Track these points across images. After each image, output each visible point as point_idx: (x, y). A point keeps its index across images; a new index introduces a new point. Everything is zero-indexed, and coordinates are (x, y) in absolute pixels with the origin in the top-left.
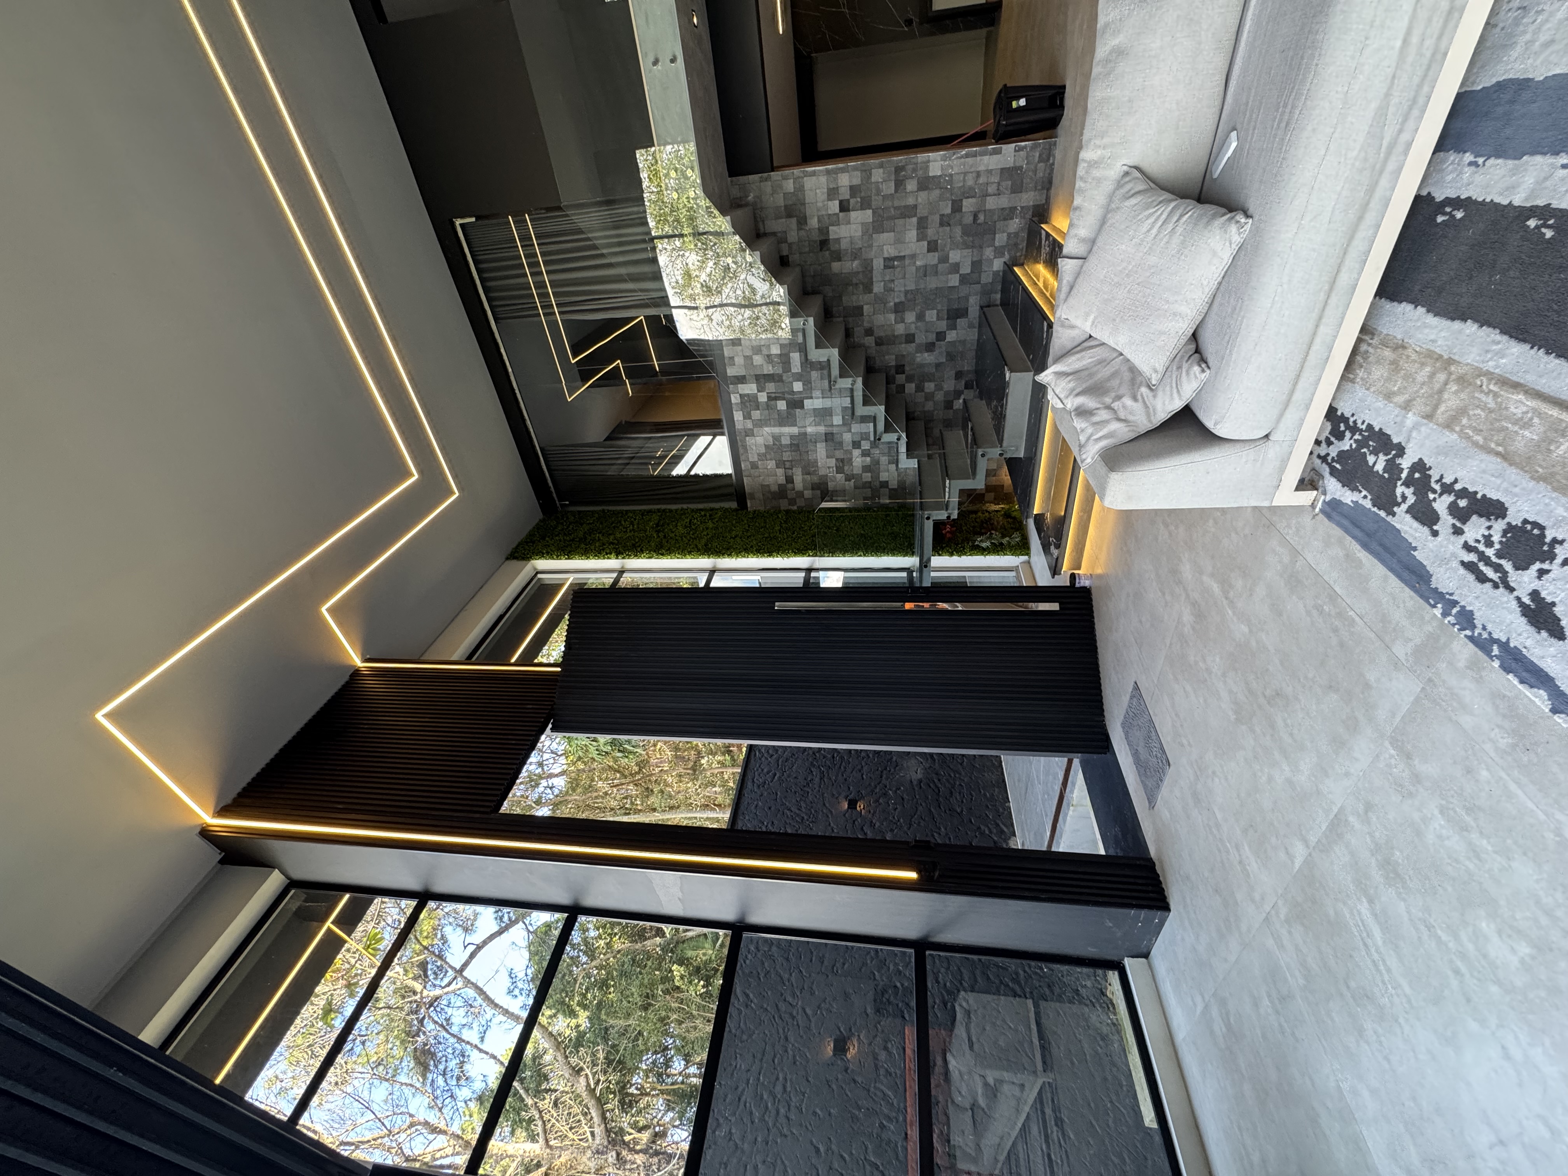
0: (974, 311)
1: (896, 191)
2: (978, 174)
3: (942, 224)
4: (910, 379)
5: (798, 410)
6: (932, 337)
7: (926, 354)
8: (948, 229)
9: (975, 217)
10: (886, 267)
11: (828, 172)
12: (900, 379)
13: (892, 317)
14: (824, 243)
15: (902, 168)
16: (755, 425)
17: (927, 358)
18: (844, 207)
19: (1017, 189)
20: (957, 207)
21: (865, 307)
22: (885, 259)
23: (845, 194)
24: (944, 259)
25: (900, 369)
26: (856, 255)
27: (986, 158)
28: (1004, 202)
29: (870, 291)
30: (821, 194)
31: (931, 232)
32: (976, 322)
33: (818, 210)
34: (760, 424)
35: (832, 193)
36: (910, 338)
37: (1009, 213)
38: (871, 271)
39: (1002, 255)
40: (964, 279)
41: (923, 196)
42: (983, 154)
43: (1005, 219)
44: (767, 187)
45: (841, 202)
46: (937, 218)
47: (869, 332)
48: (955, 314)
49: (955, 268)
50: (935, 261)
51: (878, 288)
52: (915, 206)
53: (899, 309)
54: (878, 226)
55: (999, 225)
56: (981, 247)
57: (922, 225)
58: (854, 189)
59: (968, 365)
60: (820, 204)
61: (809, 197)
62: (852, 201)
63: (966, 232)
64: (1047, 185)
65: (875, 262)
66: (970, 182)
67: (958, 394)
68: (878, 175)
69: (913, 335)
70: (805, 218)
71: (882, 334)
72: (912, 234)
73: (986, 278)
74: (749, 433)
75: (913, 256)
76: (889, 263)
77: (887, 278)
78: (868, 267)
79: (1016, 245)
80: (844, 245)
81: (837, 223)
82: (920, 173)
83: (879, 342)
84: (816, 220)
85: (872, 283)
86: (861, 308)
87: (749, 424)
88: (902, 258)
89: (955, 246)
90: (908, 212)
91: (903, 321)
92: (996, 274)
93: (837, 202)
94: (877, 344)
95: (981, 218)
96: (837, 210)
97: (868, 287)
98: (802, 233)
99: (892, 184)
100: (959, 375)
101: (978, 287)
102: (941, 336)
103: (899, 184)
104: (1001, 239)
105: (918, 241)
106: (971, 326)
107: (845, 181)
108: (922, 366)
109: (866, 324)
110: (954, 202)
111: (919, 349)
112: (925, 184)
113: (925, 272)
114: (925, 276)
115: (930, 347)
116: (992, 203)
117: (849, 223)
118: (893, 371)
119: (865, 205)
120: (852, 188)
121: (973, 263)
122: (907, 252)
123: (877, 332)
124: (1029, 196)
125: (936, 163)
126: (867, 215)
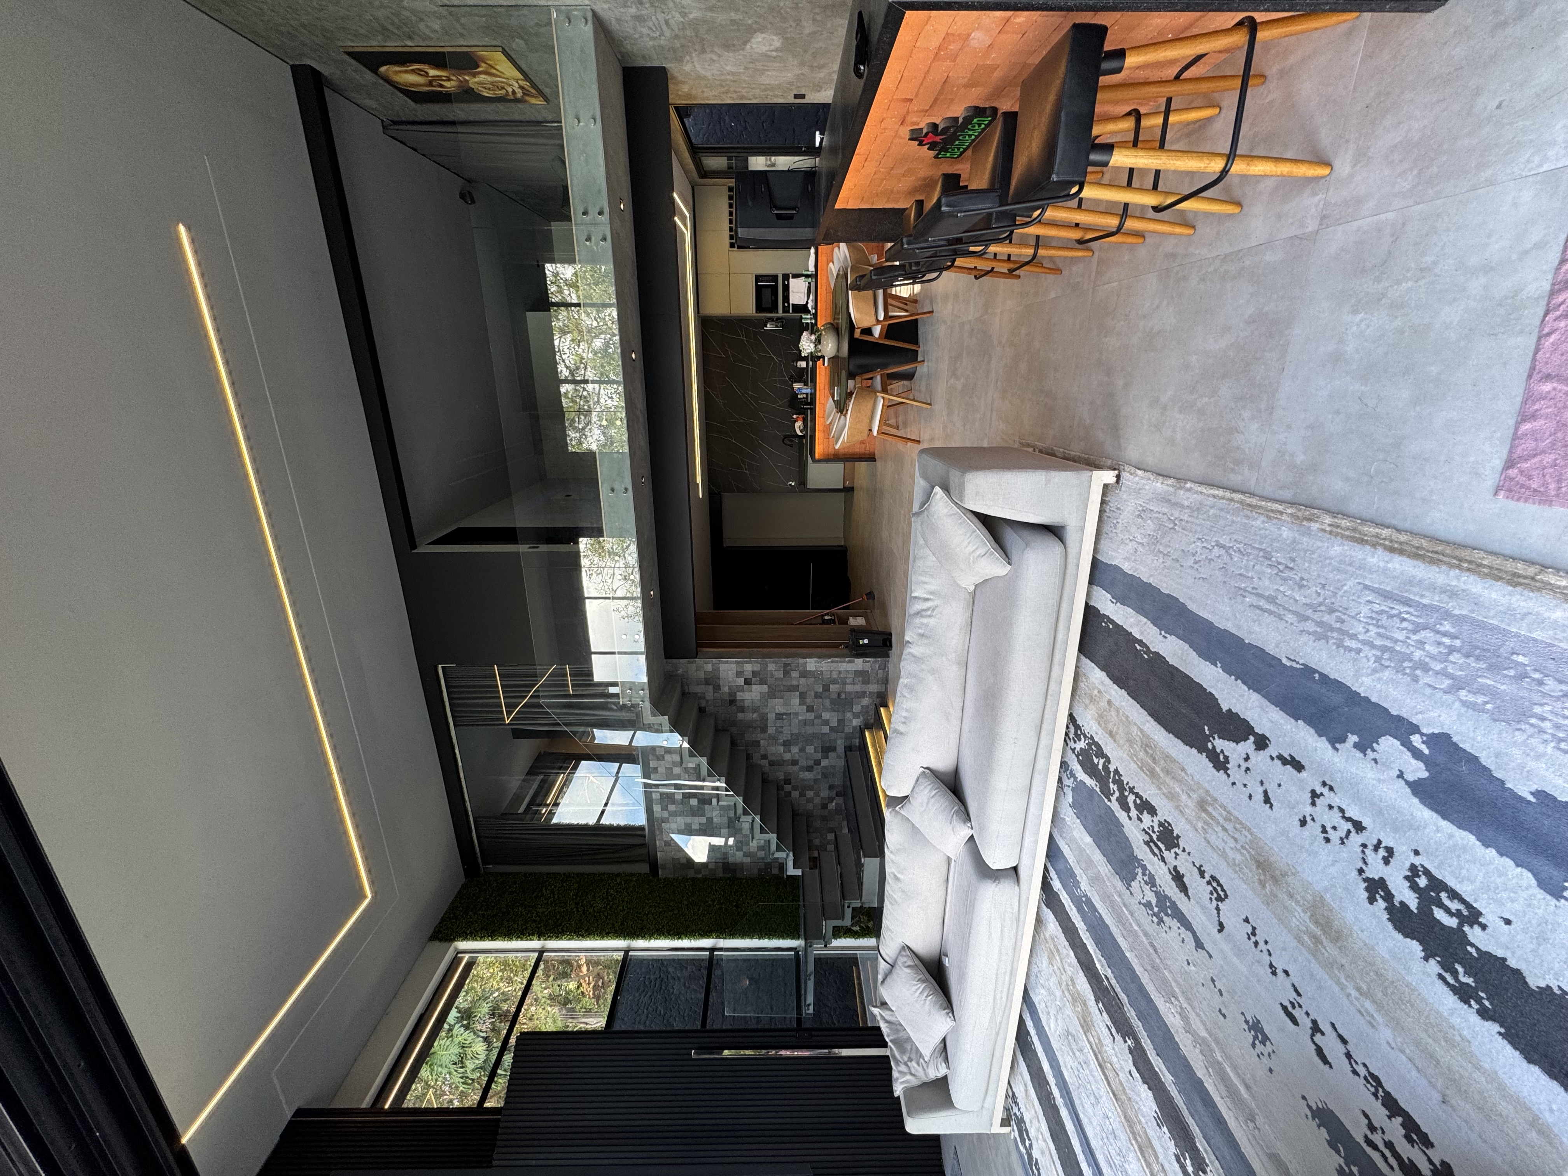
0: (841, 749)
1: (784, 677)
2: (840, 672)
3: (816, 697)
4: (795, 788)
5: (707, 806)
6: (811, 763)
7: (807, 773)
8: (820, 700)
9: (839, 694)
10: (777, 718)
11: (736, 662)
12: (788, 788)
13: (782, 748)
14: (732, 702)
15: (789, 665)
16: (670, 815)
17: (807, 775)
18: (748, 682)
19: (866, 682)
20: (826, 688)
21: (762, 741)
22: (776, 714)
23: (748, 675)
24: (819, 717)
25: (787, 781)
26: (755, 710)
27: (844, 665)
28: (858, 688)
29: (765, 732)
30: (731, 674)
31: (809, 701)
33: (729, 683)
34: (674, 814)
35: (739, 674)
36: (795, 762)
37: (862, 695)
38: (767, 720)
39: (859, 717)
40: (832, 729)
41: (803, 681)
42: (844, 662)
43: (859, 698)
44: (694, 666)
45: (745, 679)
46: (813, 693)
47: (764, 757)
48: (827, 750)
49: (826, 723)
50: (813, 717)
51: (771, 730)
52: (798, 686)
53: (787, 744)
54: (772, 694)
55: (856, 700)
56: (844, 712)
57: (803, 696)
58: (754, 673)
59: (838, 781)
60: (730, 679)
61: (722, 675)
62: (753, 679)
63: (833, 702)
64: (886, 681)
65: (769, 715)
66: (835, 676)
67: (831, 800)
68: (771, 667)
69: (797, 761)
70: (719, 686)
71: (774, 758)
72: (795, 701)
73: (848, 730)
74: (664, 820)
75: (797, 714)
76: (779, 716)
77: (778, 725)
78: (764, 718)
79: (867, 712)
80: (747, 703)
81: (742, 691)
82: (801, 668)
83: (772, 764)
84: (727, 688)
85: (767, 727)
86: (759, 742)
87: (665, 814)
88: (789, 714)
89: (826, 709)
90: (793, 689)
91: (790, 751)
92: (855, 728)
93: (743, 680)
94: (770, 765)
95: (843, 696)
96: (743, 684)
97: (764, 730)
98: (716, 694)
99: (782, 673)
100: (831, 787)
101: (843, 735)
102: (817, 762)
103: (787, 673)
104: (857, 708)
105: (800, 705)
106: (839, 757)
107: (748, 668)
108: (803, 780)
110: (824, 686)
111: (803, 769)
112: (804, 674)
113: (805, 723)
114: (805, 725)
116: (849, 688)
117: (751, 691)
118: (782, 783)
119: (762, 682)
120: (753, 672)
121: (838, 720)
122: (792, 711)
123: (770, 758)
124: (873, 688)
125: (812, 664)
126: (765, 688)
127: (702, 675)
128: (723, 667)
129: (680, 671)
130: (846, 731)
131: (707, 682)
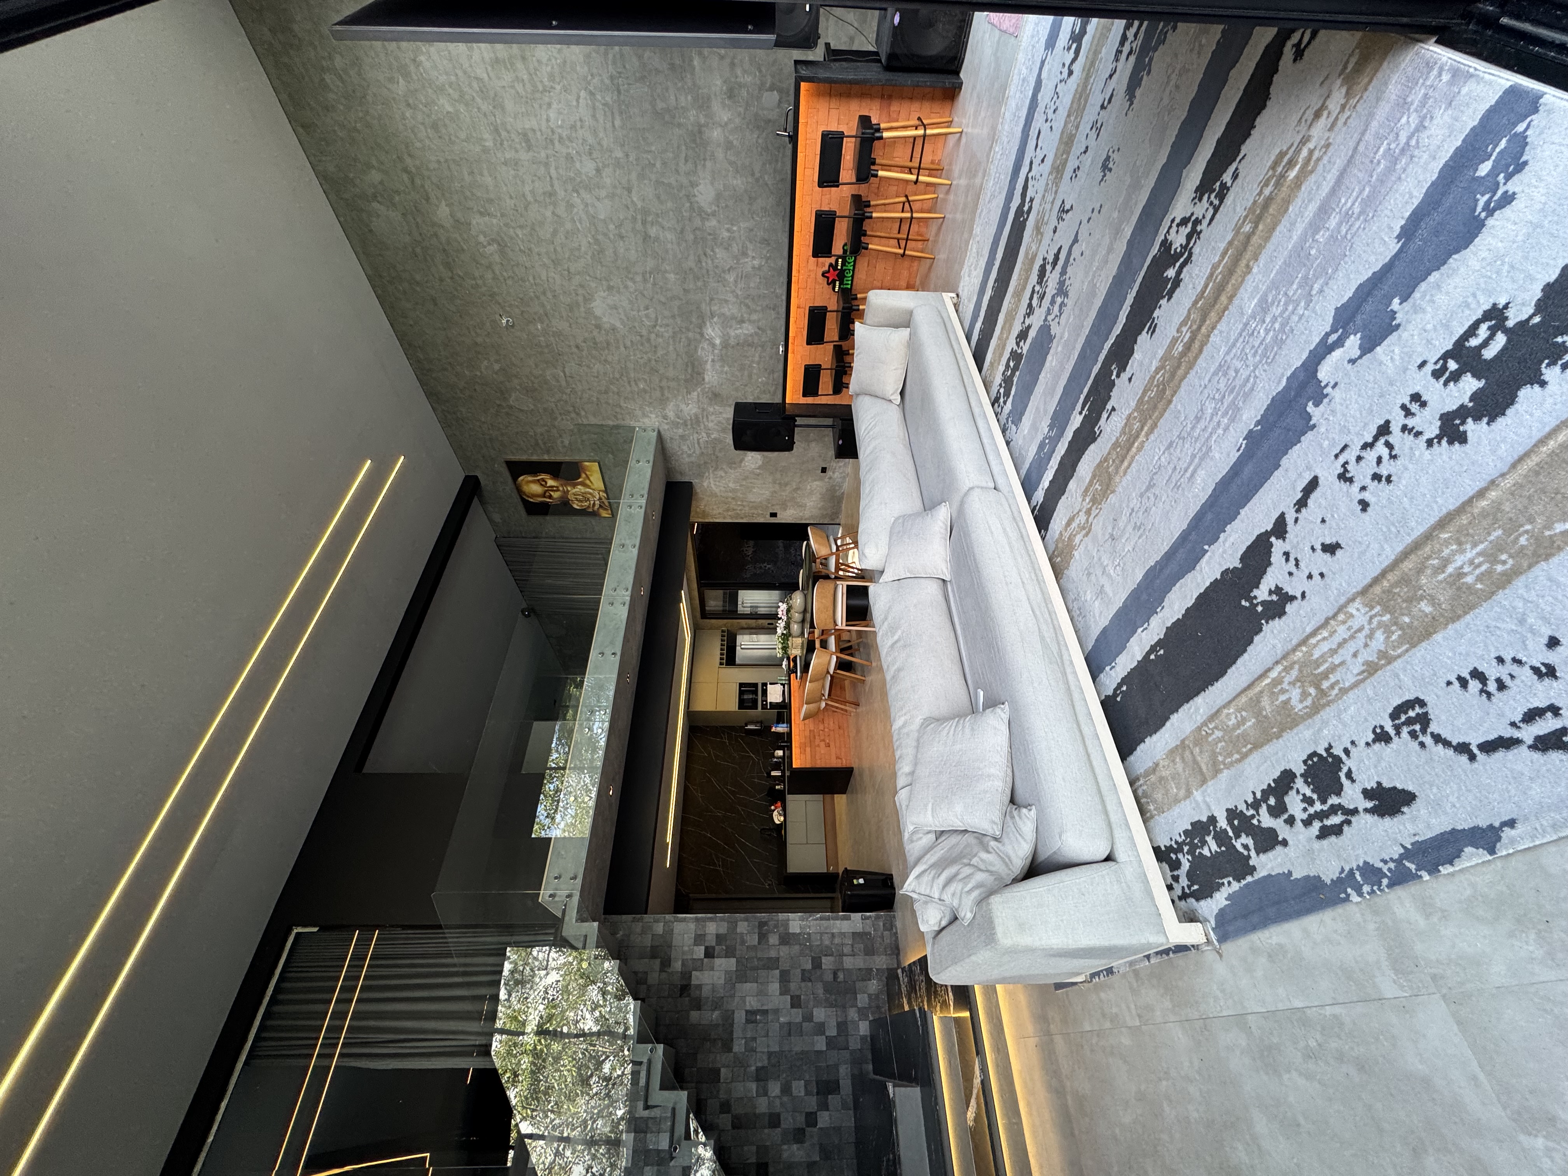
1: (759, 943)
2: (833, 935)
3: (803, 979)
6: (801, 1121)
7: (795, 1147)
8: (810, 984)
9: (835, 974)
10: (748, 1021)
11: (697, 919)
13: (753, 1086)
14: (685, 988)
15: (765, 924)
17: (796, 1153)
18: (709, 953)
19: (870, 952)
20: (817, 964)
21: (723, 1070)
22: (747, 1012)
23: (711, 941)
24: (808, 1018)
25: (762, 1169)
26: (717, 1005)
27: (838, 922)
28: (859, 963)
29: (730, 1050)
30: (689, 938)
31: (793, 986)
32: (850, 1100)
33: (684, 953)
35: (699, 939)
36: (774, 1121)
37: (867, 974)
38: (732, 1025)
40: (830, 1043)
41: (784, 951)
42: (837, 919)
43: (863, 980)
44: (638, 927)
45: (707, 948)
46: (798, 972)
48: (825, 1089)
49: (820, 1029)
50: (799, 1019)
51: (738, 1046)
52: (778, 959)
53: (762, 1076)
54: (742, 975)
55: (859, 985)
56: (844, 1007)
57: (785, 978)
58: (720, 938)
60: (686, 948)
61: (676, 941)
62: (717, 949)
63: (827, 988)
64: (895, 950)
65: (736, 1015)
66: (827, 942)
68: (743, 927)
69: (778, 1115)
70: (669, 960)
72: (774, 987)
73: (854, 1044)
75: (776, 1011)
76: (751, 1017)
77: (749, 1035)
78: (728, 1019)
79: (878, 1008)
80: (706, 992)
81: (701, 969)
82: (781, 930)
84: (680, 963)
85: (732, 1040)
86: (718, 1071)
88: (765, 1012)
89: (818, 1003)
90: (772, 963)
92: (863, 1038)
93: (703, 948)
95: (841, 976)
96: (702, 956)
97: (727, 1046)
98: (664, 975)
99: (756, 936)
101: (846, 1054)
102: (811, 1119)
103: (763, 937)
104: (862, 1000)
105: (781, 994)
107: (712, 930)
108: (790, 1165)
109: (723, 1096)
110: (813, 959)
111: (786, 1138)
112: (787, 939)
113: (790, 1030)
114: (789, 1035)
115: (798, 1136)
116: (849, 963)
117: (712, 969)
119: (729, 953)
120: (718, 936)
121: (838, 1025)
122: (769, 1007)
125: (795, 923)
126: (731, 964)
127: (647, 940)
128: (677, 929)
130: (852, 1045)
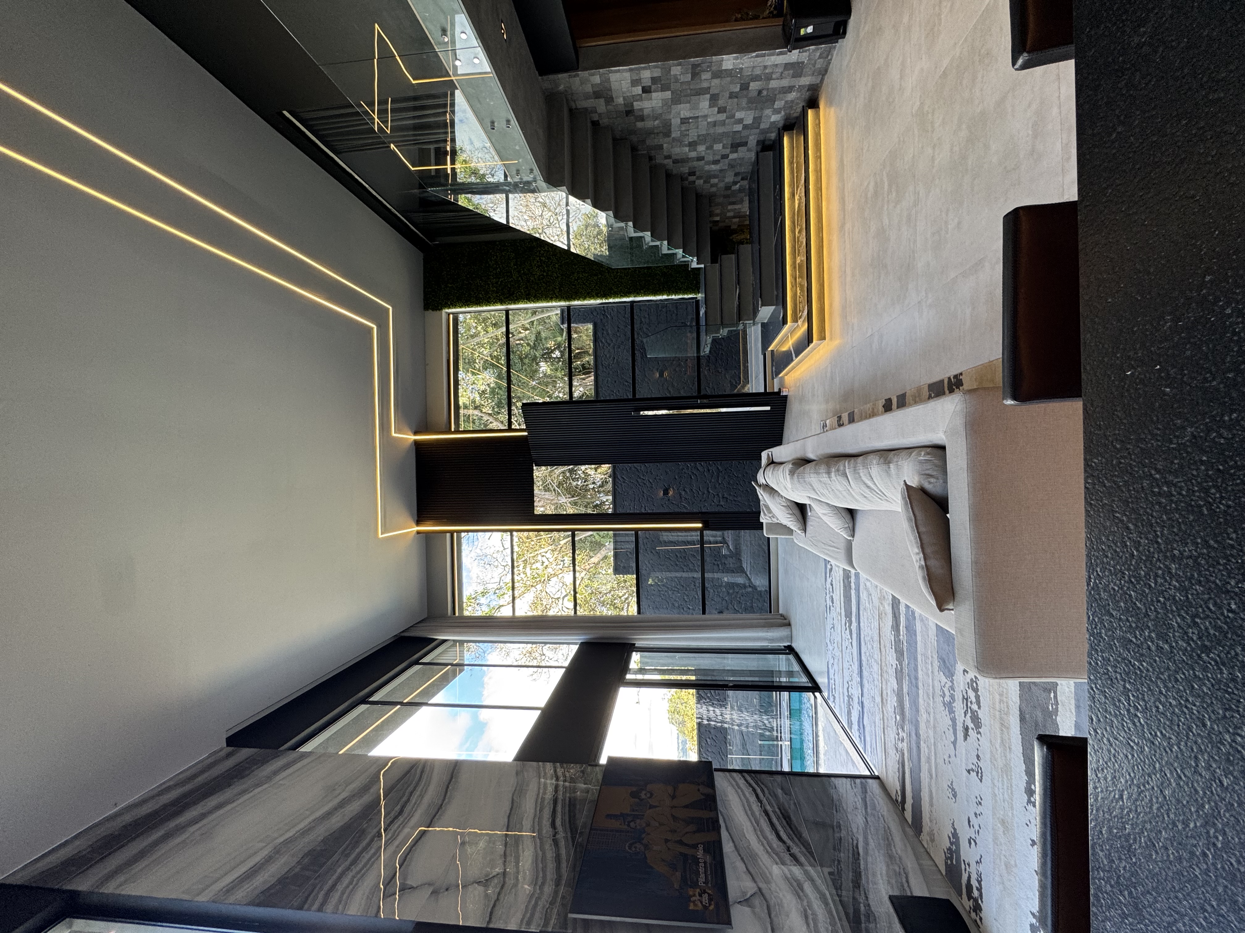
0: (753, 145)
1: (692, 79)
2: (765, 67)
3: (730, 97)
4: (699, 178)
6: (718, 157)
8: (736, 100)
9: (760, 92)
10: (682, 123)
11: (631, 70)
12: (692, 178)
13: (687, 149)
14: (629, 112)
15: (699, 65)
17: (713, 167)
18: (646, 90)
19: (798, 74)
20: (745, 87)
21: (665, 145)
22: (681, 119)
23: (648, 83)
24: (731, 117)
25: (692, 174)
26: (657, 117)
27: (773, 58)
28: (785, 83)
29: (669, 136)
30: (625, 83)
31: (721, 103)
32: (754, 148)
33: (623, 93)
35: (635, 83)
36: (700, 159)
37: (790, 89)
38: (670, 126)
39: (779, 113)
40: (746, 127)
41: (716, 81)
42: (771, 54)
43: (784, 93)
44: (576, 80)
45: (643, 88)
46: (727, 95)
47: (668, 157)
48: (737, 145)
49: (740, 121)
50: (724, 118)
51: (675, 134)
52: (709, 88)
54: (677, 100)
55: (779, 96)
56: (762, 109)
57: (714, 98)
58: (654, 80)
59: (745, 169)
60: (624, 90)
61: (614, 86)
62: (653, 86)
63: (750, 101)
64: (823, 72)
65: (673, 121)
66: (758, 72)
67: (735, 183)
68: (676, 70)
69: (703, 157)
70: (612, 98)
71: (677, 158)
72: (705, 104)
73: (765, 126)
75: (706, 116)
76: (684, 121)
77: (683, 129)
78: (667, 124)
79: (791, 107)
80: (646, 112)
81: (641, 99)
82: (714, 68)
83: (676, 162)
84: (622, 99)
85: (671, 132)
86: (662, 145)
88: (696, 118)
89: (741, 109)
90: (702, 91)
91: (695, 150)
93: (640, 88)
94: (674, 162)
95: (765, 93)
96: (640, 92)
97: (668, 134)
98: (609, 107)
99: (690, 75)
100: (737, 174)
101: (758, 131)
102: (725, 156)
103: (695, 75)
105: (710, 107)
106: (749, 151)
107: (646, 75)
108: (709, 171)
109: (665, 153)
110: (742, 85)
111: (708, 163)
112: (719, 74)
113: (715, 124)
114: (715, 126)
115: (716, 162)
116: (773, 84)
117: (651, 99)
118: (686, 175)
119: (665, 88)
121: (754, 118)
122: (700, 114)
123: (674, 157)
124: (806, 81)
125: (729, 61)
126: (668, 94)
127: (589, 89)
128: (613, 77)
129: (561, 87)
130: (762, 126)
131: (597, 95)
